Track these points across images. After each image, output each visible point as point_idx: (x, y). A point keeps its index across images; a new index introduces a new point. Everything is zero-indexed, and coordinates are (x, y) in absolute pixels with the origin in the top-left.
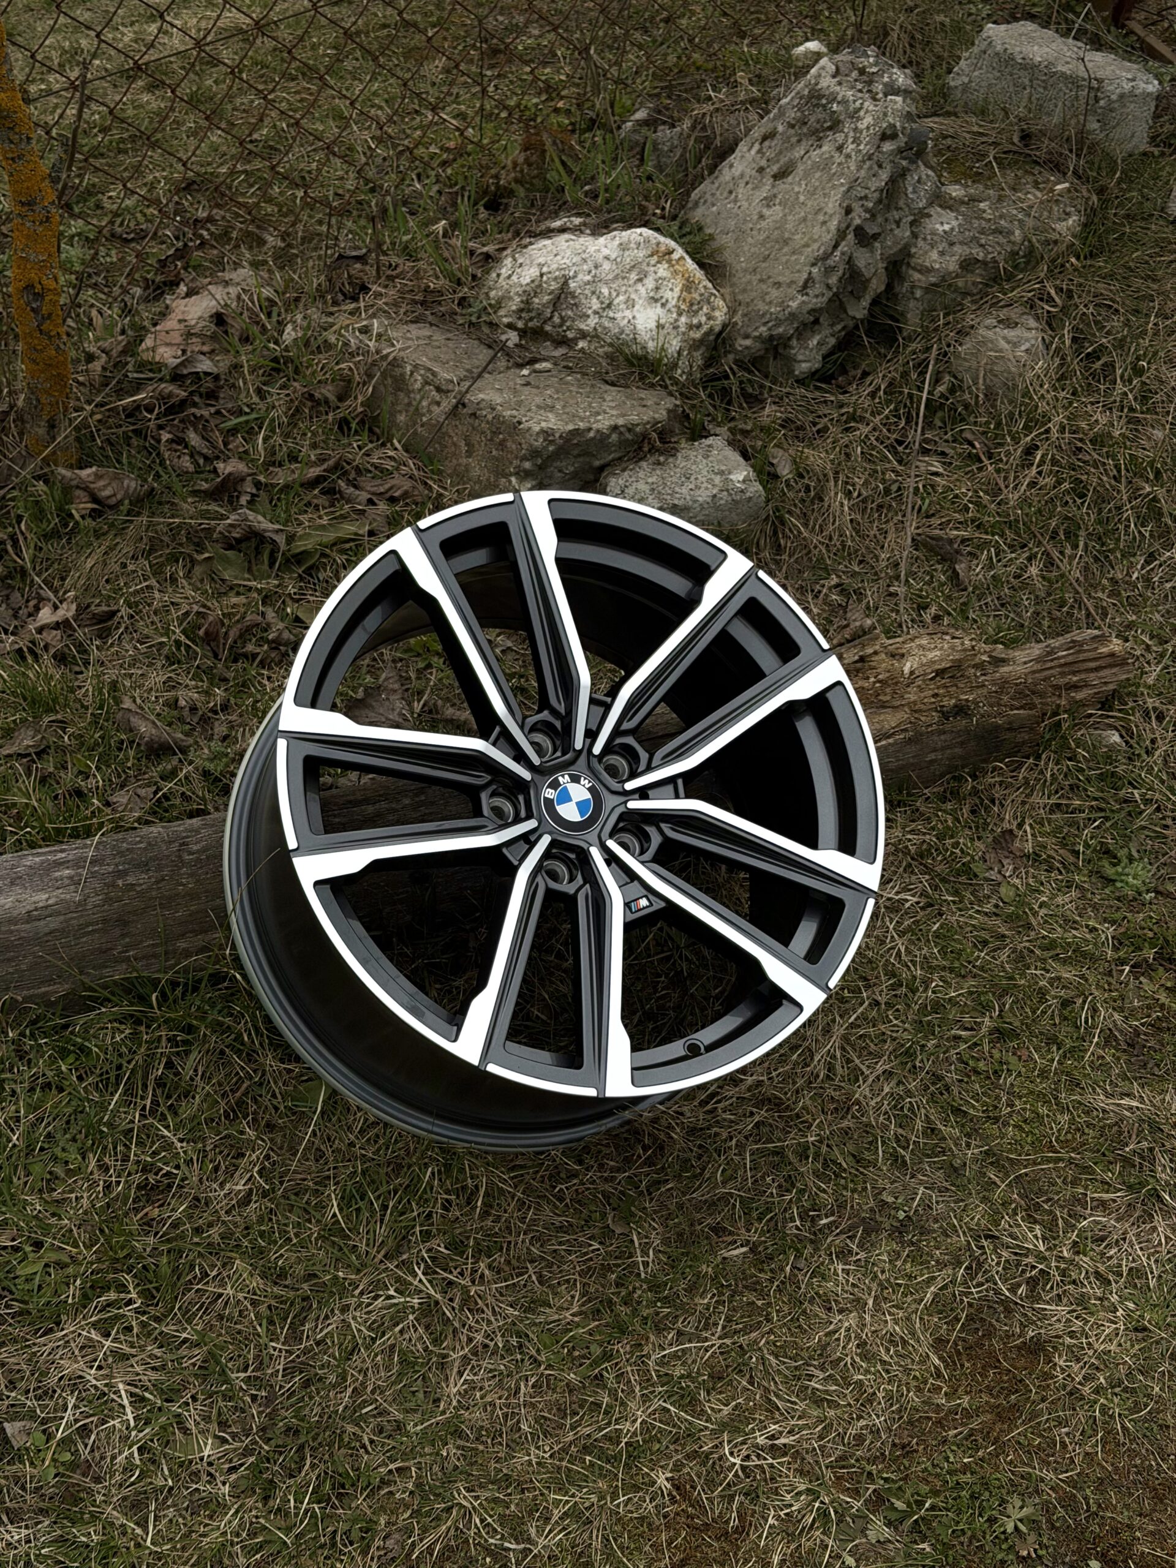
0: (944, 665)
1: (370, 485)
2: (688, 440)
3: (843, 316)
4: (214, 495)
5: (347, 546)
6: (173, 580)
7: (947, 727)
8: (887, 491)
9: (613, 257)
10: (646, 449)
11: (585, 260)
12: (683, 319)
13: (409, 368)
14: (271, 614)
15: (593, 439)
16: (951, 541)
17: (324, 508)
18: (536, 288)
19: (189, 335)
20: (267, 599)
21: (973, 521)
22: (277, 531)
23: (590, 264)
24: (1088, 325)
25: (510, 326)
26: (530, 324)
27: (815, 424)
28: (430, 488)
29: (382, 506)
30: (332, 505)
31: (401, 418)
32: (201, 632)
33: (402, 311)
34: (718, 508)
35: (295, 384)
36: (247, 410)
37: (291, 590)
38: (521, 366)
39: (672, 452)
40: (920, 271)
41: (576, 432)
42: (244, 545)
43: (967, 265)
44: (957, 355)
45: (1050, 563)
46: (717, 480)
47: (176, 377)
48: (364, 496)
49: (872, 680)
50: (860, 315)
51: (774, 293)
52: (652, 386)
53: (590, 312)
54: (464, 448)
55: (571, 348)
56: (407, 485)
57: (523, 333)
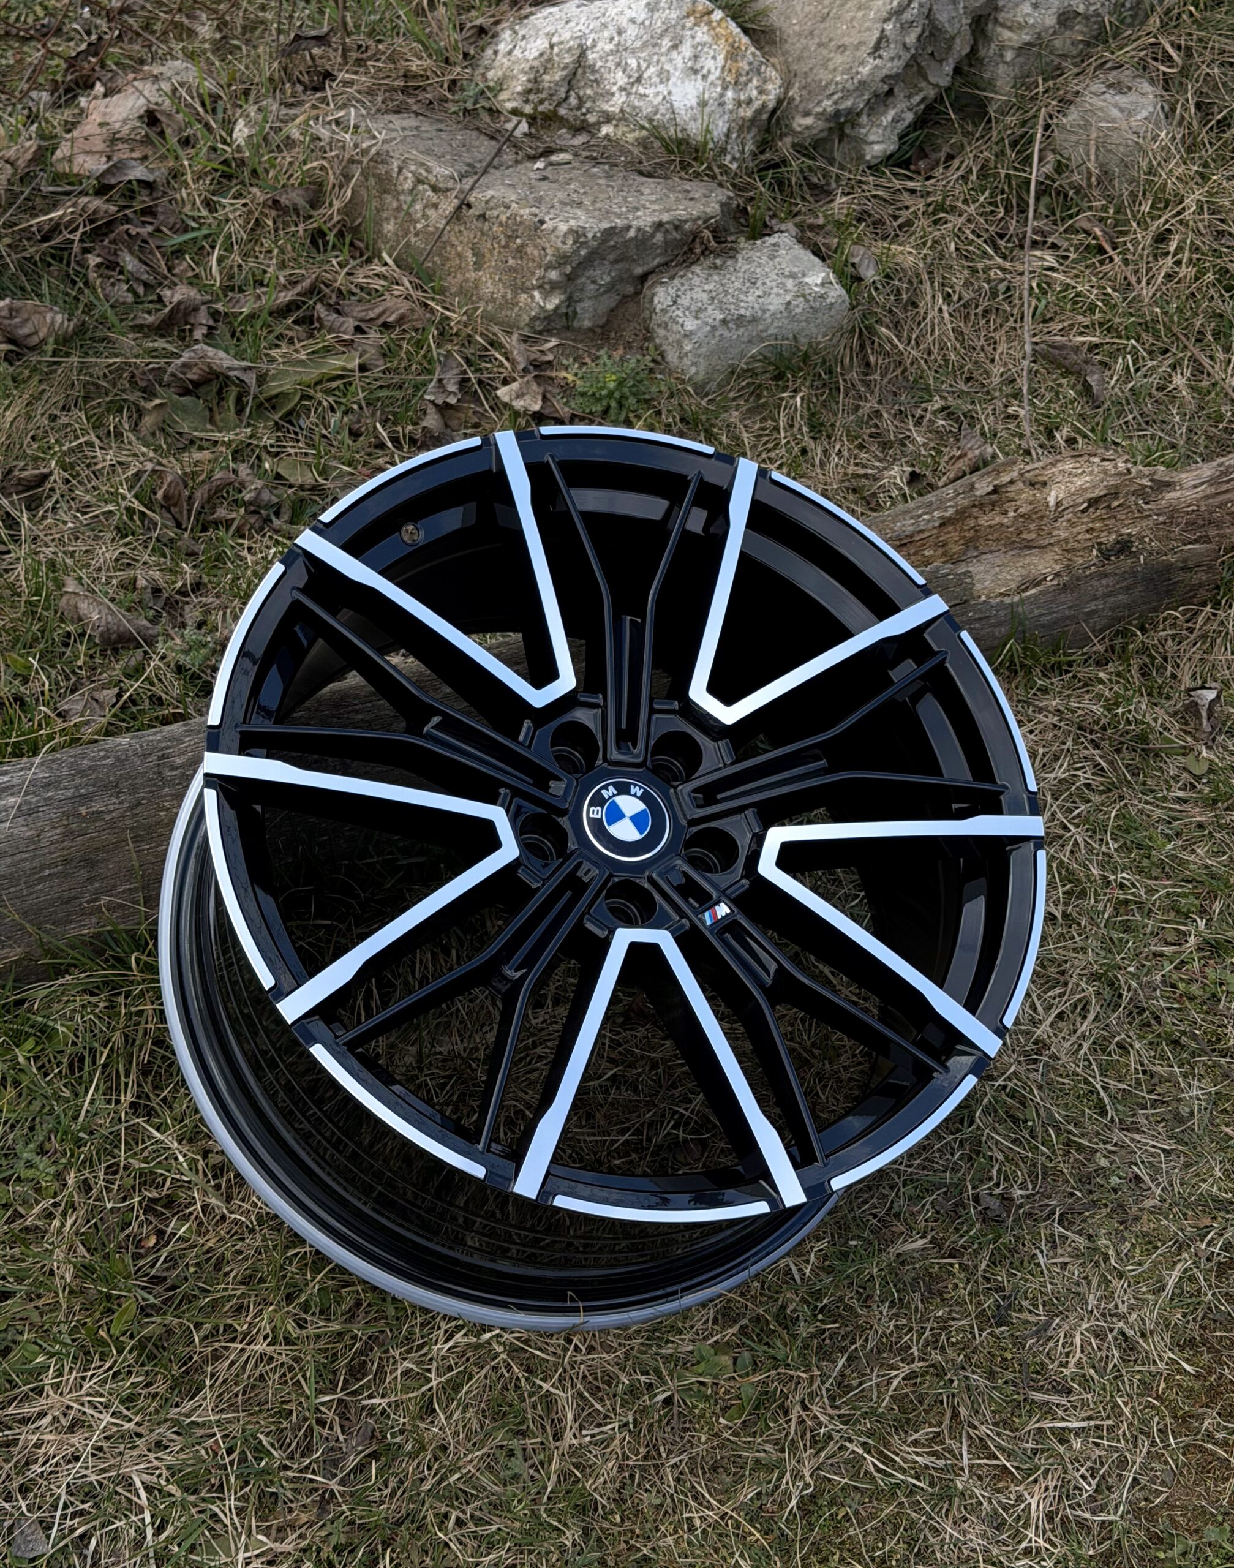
0: (1097, 493)
1: (358, 311)
2: (748, 239)
3: (923, 84)
4: (162, 329)
5: (334, 384)
6: (119, 435)
7: (1109, 569)
8: (994, 294)
9: (639, 20)
10: (698, 251)
11: (605, 25)
12: (730, 94)
13: (395, 165)
14: (244, 470)
15: (632, 239)
16: (1077, 349)
17: (300, 341)
18: (546, 62)
19: (113, 140)
20: (238, 454)
21: (1101, 324)
22: (246, 369)
23: (611, 31)
24: (1215, 88)
25: (515, 112)
26: (541, 108)
27: (896, 218)
28: (432, 311)
29: (373, 335)
30: (311, 336)
31: (389, 227)
32: (160, 495)
33: (380, 99)
34: (792, 318)
35: (255, 190)
36: (194, 225)
37: (266, 441)
38: (534, 158)
39: (731, 253)
40: (1010, 28)
41: (610, 232)
42: (202, 390)
43: (1066, 18)
44: (1063, 127)
45: (1199, 370)
46: (790, 283)
47: (102, 190)
48: (350, 323)
49: (1011, 514)
50: (945, 82)
51: (839, 59)
52: (697, 175)
53: (615, 89)
54: (471, 260)
55: (593, 135)
56: (404, 307)
57: (532, 119)
